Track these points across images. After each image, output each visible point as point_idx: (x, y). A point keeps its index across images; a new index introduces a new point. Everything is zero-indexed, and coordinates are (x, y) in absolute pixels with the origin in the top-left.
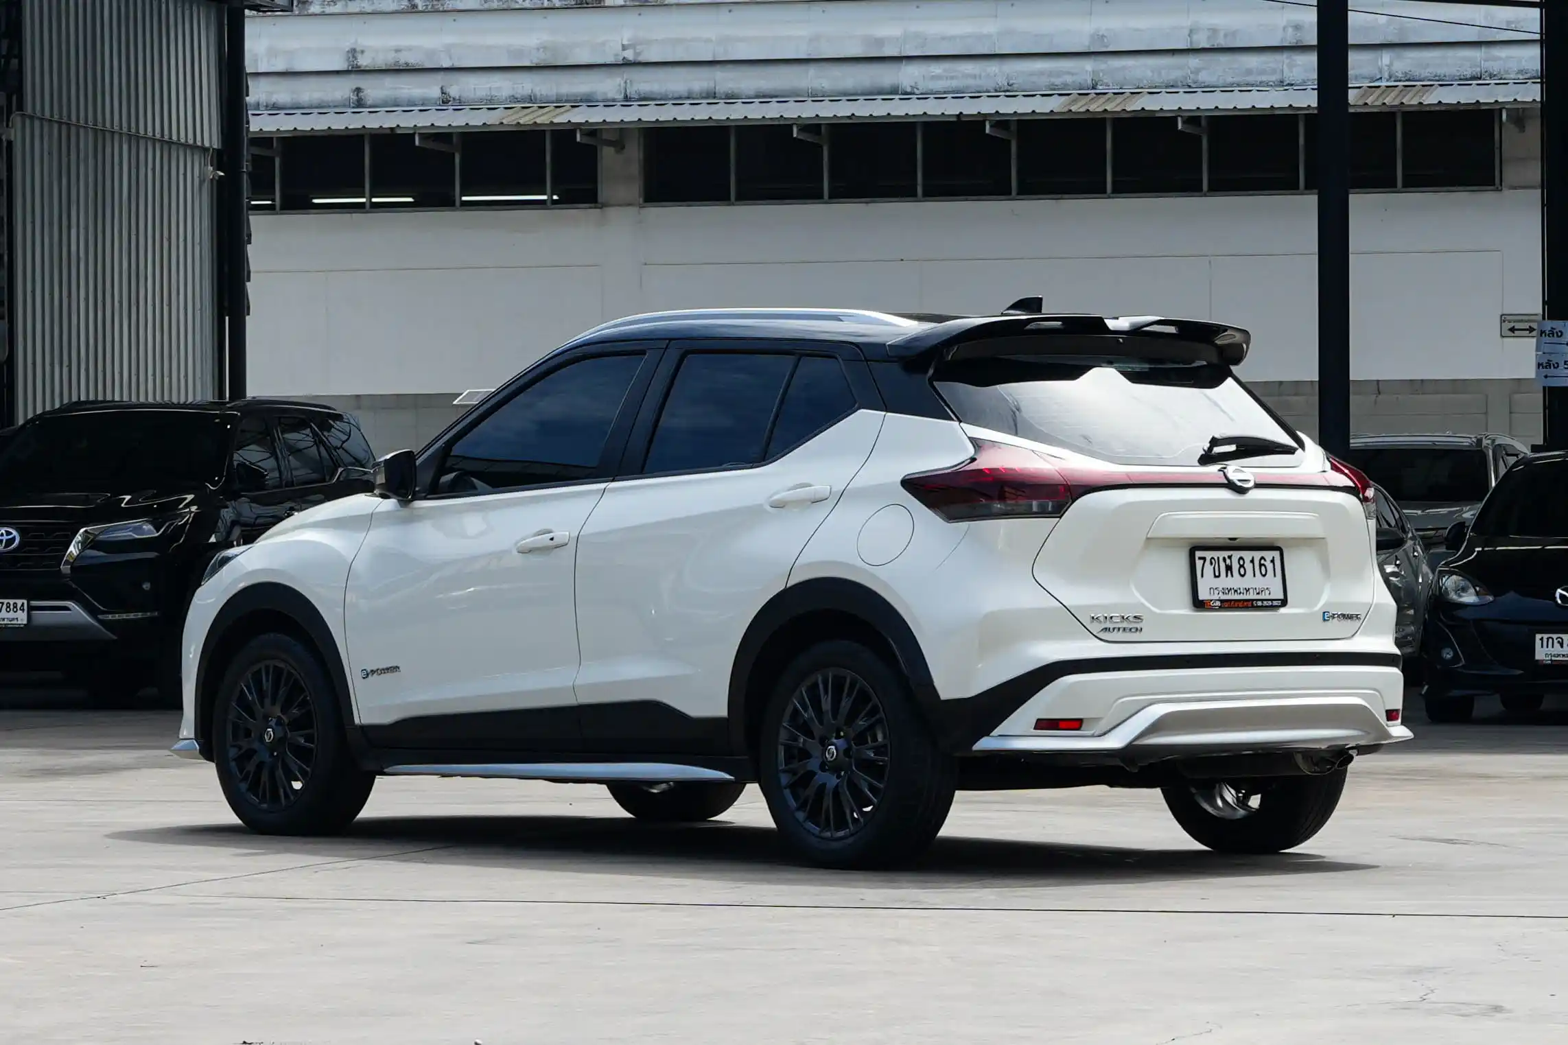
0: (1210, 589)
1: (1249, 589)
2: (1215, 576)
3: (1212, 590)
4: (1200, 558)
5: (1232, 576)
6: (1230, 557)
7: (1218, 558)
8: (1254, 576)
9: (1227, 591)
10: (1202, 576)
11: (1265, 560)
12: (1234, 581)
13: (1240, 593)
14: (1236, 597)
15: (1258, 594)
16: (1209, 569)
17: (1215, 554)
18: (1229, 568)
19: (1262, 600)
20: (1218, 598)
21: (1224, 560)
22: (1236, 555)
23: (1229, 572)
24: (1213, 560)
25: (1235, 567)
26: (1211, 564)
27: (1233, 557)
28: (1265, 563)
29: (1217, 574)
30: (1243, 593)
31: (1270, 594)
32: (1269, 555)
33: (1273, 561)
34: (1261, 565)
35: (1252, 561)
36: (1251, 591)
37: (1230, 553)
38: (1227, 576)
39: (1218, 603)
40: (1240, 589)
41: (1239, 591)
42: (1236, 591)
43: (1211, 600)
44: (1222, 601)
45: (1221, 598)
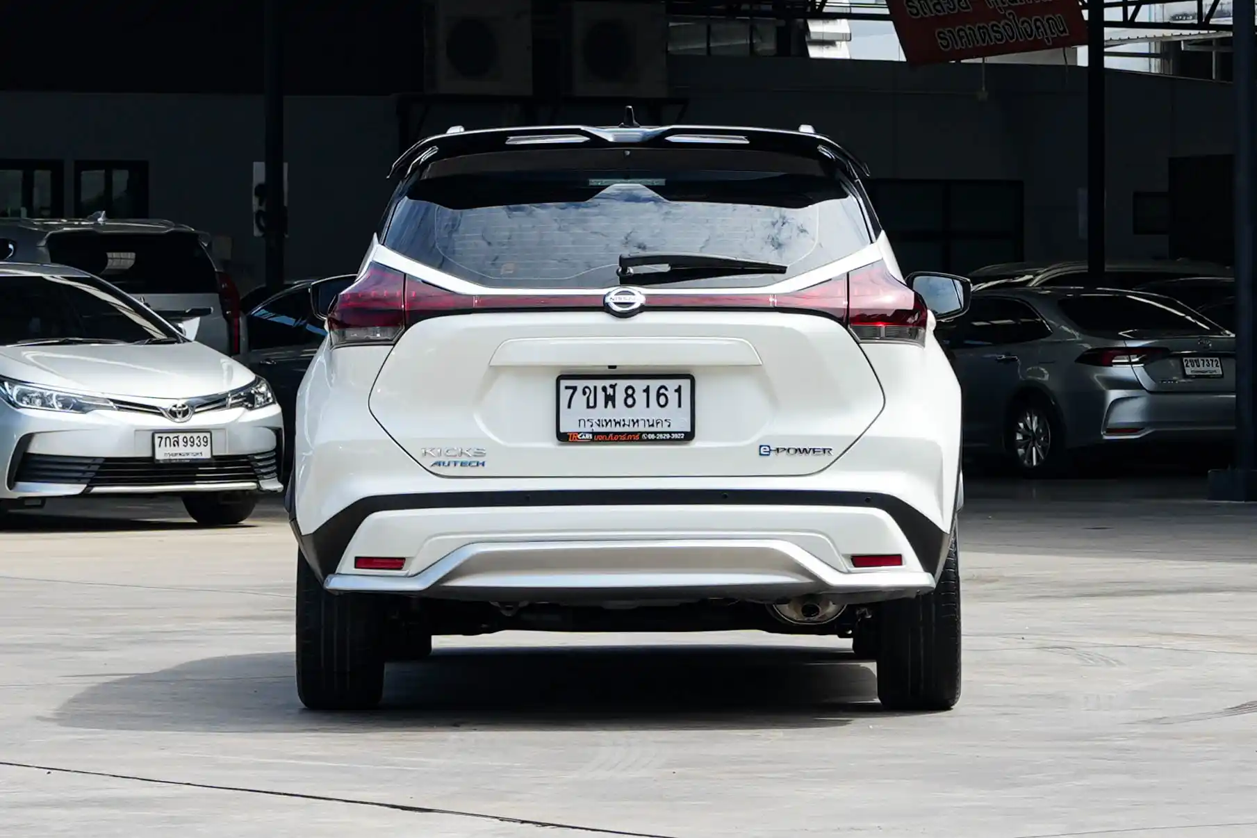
0: (580, 421)
1: (638, 421)
2: (588, 407)
3: (582, 422)
4: (567, 388)
5: (614, 406)
6: (613, 387)
7: (595, 388)
8: (648, 406)
9: (604, 424)
10: (569, 407)
11: (666, 389)
12: (620, 412)
13: (624, 425)
14: (618, 429)
15: (653, 425)
16: (579, 399)
17: (591, 383)
18: (610, 399)
19: (655, 433)
20: (590, 430)
21: (604, 389)
22: (622, 384)
23: (610, 403)
24: (587, 390)
25: (620, 396)
26: (584, 393)
27: (617, 388)
28: (666, 393)
29: (592, 404)
30: (629, 426)
31: (669, 426)
32: (672, 384)
33: (679, 390)
34: (659, 395)
35: (647, 390)
36: (641, 423)
37: (613, 382)
38: (606, 407)
39: (589, 436)
40: (624, 420)
41: (622, 423)
42: (619, 423)
43: (579, 433)
44: (594, 434)
45: (595, 431)
